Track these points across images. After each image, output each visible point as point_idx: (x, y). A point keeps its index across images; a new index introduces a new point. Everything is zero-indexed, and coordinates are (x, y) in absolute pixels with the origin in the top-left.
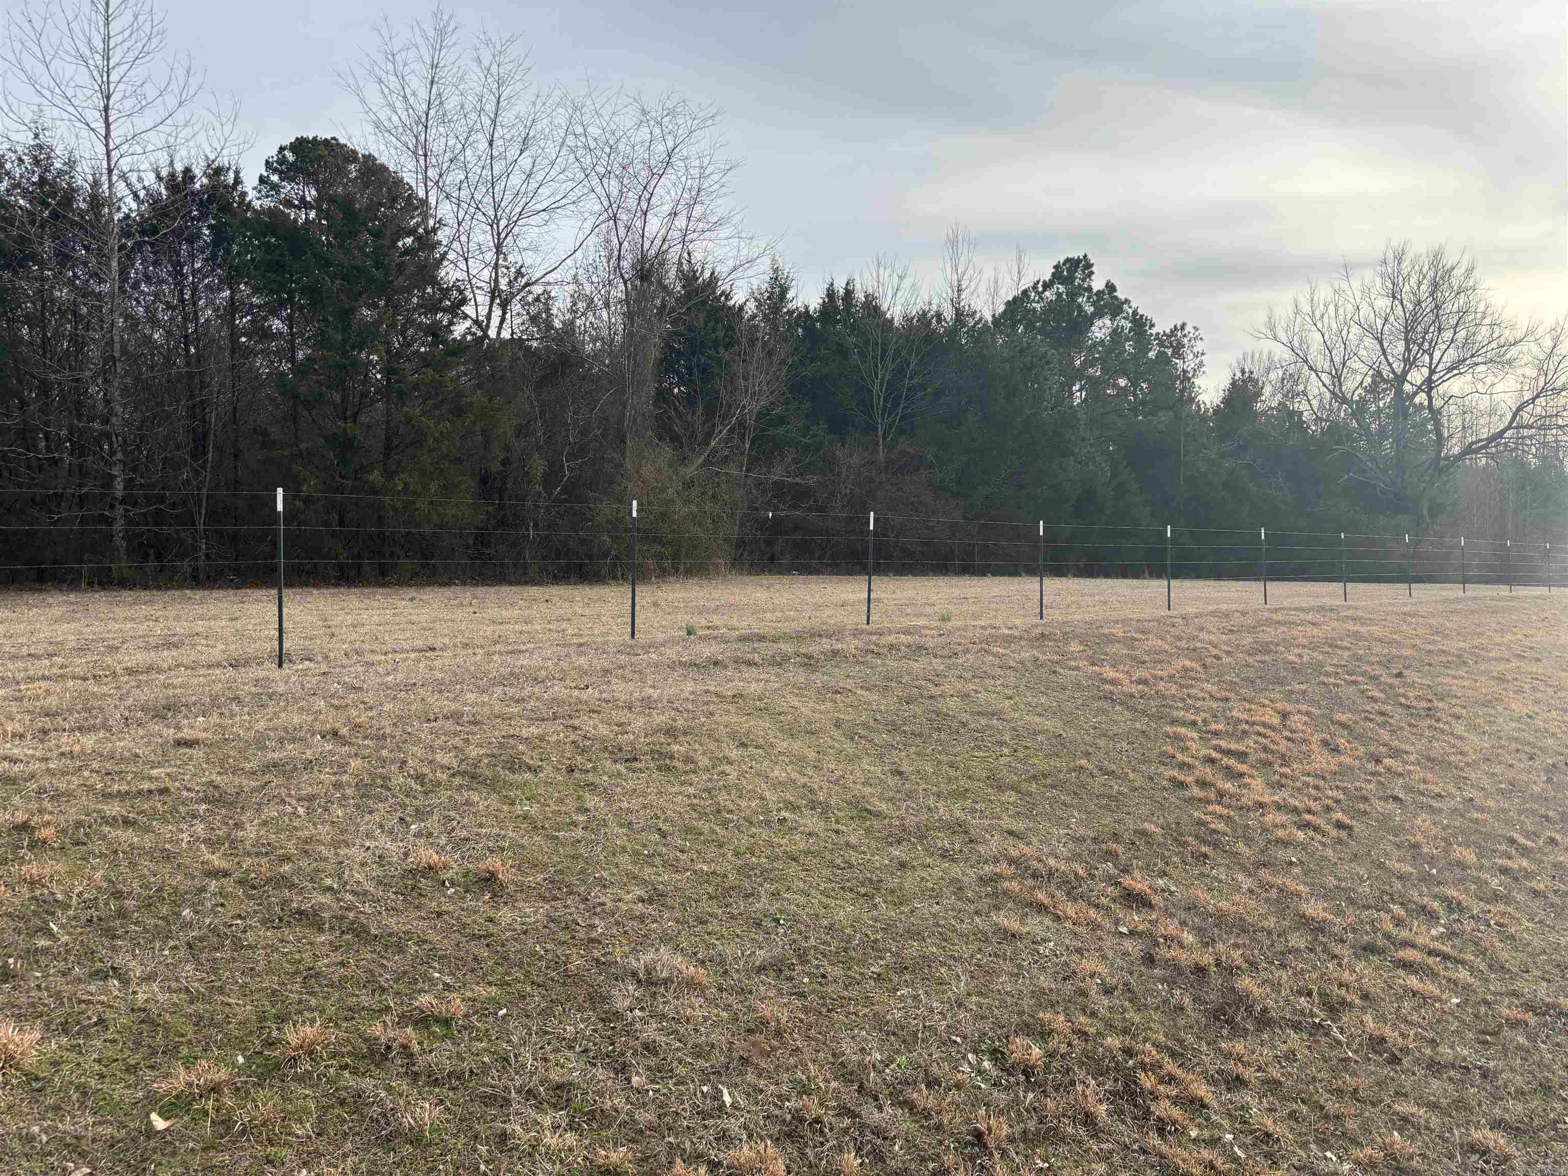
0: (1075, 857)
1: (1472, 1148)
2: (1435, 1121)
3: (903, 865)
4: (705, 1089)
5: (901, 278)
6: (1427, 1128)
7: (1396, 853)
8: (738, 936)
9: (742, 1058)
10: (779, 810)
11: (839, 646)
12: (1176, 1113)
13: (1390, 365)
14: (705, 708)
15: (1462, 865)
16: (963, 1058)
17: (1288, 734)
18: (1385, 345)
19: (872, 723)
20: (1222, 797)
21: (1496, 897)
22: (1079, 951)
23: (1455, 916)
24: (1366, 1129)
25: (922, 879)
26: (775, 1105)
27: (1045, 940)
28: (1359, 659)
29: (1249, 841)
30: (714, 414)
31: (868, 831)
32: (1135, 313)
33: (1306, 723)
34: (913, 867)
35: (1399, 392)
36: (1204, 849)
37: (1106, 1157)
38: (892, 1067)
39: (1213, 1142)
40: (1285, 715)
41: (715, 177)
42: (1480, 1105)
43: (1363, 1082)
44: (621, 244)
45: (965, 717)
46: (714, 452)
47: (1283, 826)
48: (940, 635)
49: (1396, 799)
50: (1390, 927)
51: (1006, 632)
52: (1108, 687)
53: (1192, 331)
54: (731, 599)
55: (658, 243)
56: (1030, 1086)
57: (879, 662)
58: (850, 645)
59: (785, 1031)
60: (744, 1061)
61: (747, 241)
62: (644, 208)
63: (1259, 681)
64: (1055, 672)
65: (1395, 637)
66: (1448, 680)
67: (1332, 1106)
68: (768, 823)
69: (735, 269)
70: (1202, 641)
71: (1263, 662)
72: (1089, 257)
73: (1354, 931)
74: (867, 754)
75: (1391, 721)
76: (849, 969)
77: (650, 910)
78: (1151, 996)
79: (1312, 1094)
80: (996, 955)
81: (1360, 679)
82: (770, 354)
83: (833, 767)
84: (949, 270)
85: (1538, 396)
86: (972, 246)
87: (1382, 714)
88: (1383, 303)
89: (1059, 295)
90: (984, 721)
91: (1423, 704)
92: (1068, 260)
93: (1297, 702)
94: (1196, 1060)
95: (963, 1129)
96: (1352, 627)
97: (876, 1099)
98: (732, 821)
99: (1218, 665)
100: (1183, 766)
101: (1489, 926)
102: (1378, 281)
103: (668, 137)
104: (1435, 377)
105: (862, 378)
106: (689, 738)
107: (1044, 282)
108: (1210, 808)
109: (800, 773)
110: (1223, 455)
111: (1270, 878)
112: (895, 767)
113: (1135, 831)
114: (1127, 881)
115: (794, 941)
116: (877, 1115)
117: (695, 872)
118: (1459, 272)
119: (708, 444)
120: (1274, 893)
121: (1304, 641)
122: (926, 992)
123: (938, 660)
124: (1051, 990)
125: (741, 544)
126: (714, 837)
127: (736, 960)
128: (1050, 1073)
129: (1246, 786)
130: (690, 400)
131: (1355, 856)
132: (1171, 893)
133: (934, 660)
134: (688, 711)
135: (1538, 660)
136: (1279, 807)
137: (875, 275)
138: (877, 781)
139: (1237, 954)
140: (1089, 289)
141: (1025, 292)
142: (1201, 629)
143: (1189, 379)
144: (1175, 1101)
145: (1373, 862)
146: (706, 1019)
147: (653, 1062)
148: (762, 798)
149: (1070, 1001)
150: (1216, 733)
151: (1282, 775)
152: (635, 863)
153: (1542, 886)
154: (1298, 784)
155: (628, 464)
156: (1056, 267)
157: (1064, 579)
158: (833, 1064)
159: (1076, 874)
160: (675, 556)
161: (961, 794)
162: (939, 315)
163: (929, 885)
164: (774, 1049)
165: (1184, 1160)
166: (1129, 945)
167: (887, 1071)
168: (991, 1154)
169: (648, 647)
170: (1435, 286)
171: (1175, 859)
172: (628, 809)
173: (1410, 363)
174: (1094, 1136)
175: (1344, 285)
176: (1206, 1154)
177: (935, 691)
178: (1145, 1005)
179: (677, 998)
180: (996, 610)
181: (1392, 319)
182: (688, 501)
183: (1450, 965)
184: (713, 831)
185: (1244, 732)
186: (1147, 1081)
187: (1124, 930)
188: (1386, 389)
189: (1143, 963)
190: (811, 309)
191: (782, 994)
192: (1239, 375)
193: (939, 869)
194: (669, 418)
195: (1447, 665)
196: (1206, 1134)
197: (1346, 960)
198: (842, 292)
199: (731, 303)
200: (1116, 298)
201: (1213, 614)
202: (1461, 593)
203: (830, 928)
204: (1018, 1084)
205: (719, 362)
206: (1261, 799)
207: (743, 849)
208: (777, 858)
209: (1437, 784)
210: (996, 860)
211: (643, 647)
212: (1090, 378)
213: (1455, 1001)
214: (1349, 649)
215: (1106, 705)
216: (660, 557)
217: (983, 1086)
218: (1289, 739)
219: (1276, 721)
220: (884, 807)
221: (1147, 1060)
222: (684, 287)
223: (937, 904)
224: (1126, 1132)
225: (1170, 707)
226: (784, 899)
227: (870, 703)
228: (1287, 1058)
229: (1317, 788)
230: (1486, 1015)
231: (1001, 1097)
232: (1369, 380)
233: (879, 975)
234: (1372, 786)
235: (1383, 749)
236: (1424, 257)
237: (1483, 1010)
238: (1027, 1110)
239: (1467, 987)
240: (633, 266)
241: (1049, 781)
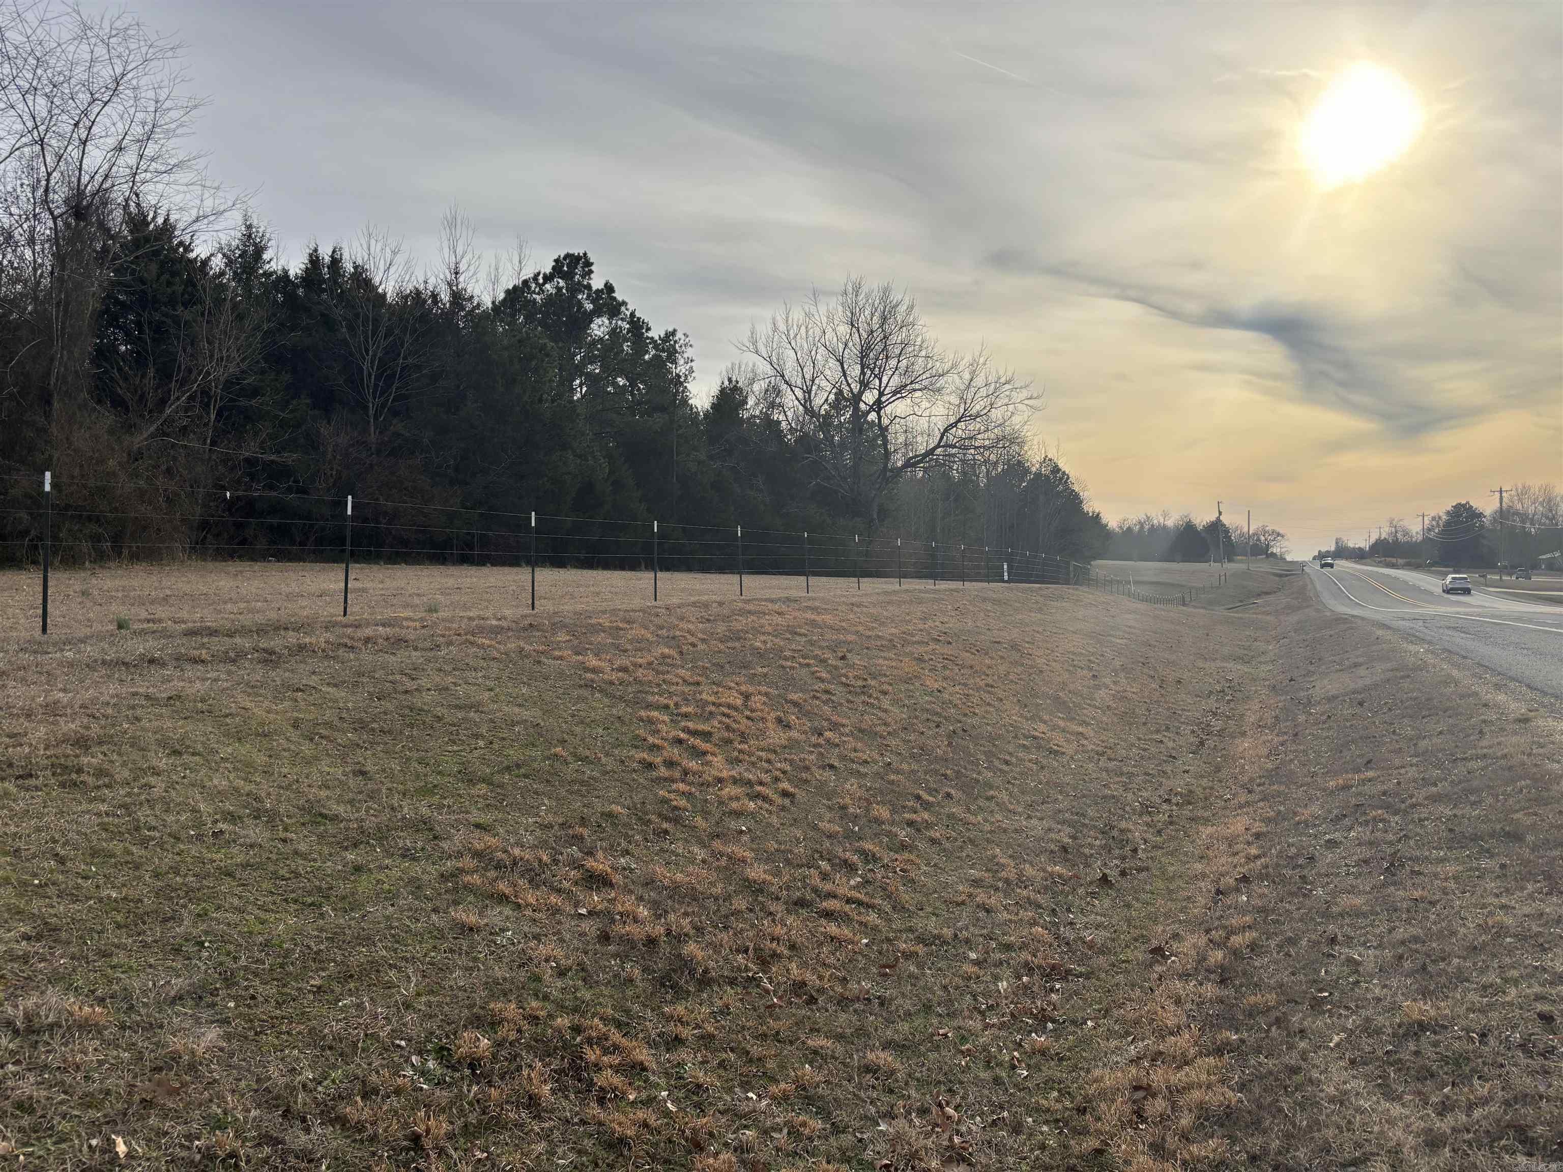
0: (543, 844)
1: (869, 1069)
2: (840, 1049)
3: (358, 869)
4: (94, 1142)
5: (394, 253)
6: (833, 1057)
7: (828, 815)
8: (151, 966)
9: (143, 1100)
10: (216, 822)
11: (307, 640)
12: (617, 1080)
13: (849, 385)
14: (130, 713)
15: (878, 821)
16: (406, 1061)
17: (748, 713)
18: (846, 367)
19: (336, 722)
20: (686, 774)
21: (903, 847)
22: (537, 937)
23: (870, 866)
24: (782, 1067)
25: (378, 881)
26: (182, 1146)
27: (503, 930)
28: (812, 645)
29: (706, 814)
30: (170, 377)
31: (321, 837)
32: (633, 315)
33: (764, 703)
34: (370, 870)
35: (857, 409)
36: (665, 825)
37: (546, 1136)
38: (325, 1083)
39: (649, 1102)
40: (747, 697)
41: (174, 114)
42: (876, 1030)
43: (782, 1025)
44: (49, 175)
45: (439, 711)
46: (169, 421)
47: (738, 799)
48: (424, 627)
49: (832, 767)
50: (817, 881)
51: (494, 622)
52: (589, 676)
53: (683, 337)
54: (187, 588)
55: (99, 178)
56: (475, 1078)
57: (352, 656)
58: (319, 639)
59: (201, 1064)
60: (146, 1104)
61: (213, 191)
62: (84, 136)
63: (727, 666)
64: (539, 662)
65: (844, 624)
66: (881, 661)
67: (756, 1050)
68: (199, 837)
69: (197, 220)
70: (681, 630)
71: (734, 648)
72: (589, 255)
73: (788, 888)
74: (328, 755)
75: (833, 698)
76: (284, 986)
77: (39, 947)
78: (604, 972)
79: (740, 1042)
80: (452, 951)
81: (812, 662)
82: (240, 317)
83: (286, 770)
84: (446, 250)
85: (959, 421)
86: (470, 233)
87: (827, 692)
88: (844, 329)
89: (559, 289)
90: (460, 715)
91: (860, 683)
92: (567, 256)
93: (760, 684)
94: (640, 1028)
95: (400, 1135)
96: (809, 615)
97: (304, 1120)
98: (153, 839)
99: (694, 653)
100: (654, 748)
101: (895, 872)
102: (840, 309)
103: (115, 60)
104: (883, 399)
105: (351, 354)
106: (105, 748)
107: (545, 274)
108: (674, 786)
109: (245, 780)
110: (711, 458)
111: (721, 848)
112: (358, 767)
113: (602, 814)
114: (590, 863)
115: (221, 964)
116: (304, 1138)
117: (101, 900)
118: (902, 308)
119: (161, 412)
120: (724, 862)
121: (770, 629)
122: (371, 999)
123: (418, 654)
124: (505, 979)
125: (204, 525)
126: (129, 858)
127: (144, 993)
128: (497, 1063)
129: (708, 763)
130: (139, 360)
131: (795, 820)
132: (632, 871)
133: (414, 653)
134: (106, 717)
135: (949, 643)
136: (735, 781)
137: (365, 246)
138: (336, 783)
139: (686, 922)
140: (589, 287)
141: (525, 282)
142: (682, 619)
143: (681, 383)
144: (617, 1069)
145: (808, 824)
146: (101, 1063)
147: (26, 1121)
148: (195, 811)
149: (523, 988)
150: (686, 716)
151: (740, 751)
152: (20, 895)
153: (938, 834)
154: (753, 759)
155: (54, 430)
156: (557, 261)
157: (562, 571)
158: (256, 1091)
159: (540, 861)
160: (117, 539)
161: (427, 791)
162: (434, 296)
163: (386, 887)
164: (184, 1085)
165: (620, 1124)
166: (586, 926)
167: (320, 1089)
168: (428, 1155)
169: (61, 645)
170: (884, 319)
171: (637, 837)
172: (15, 834)
173: (865, 385)
174: (538, 1117)
175: (813, 309)
176: (641, 1115)
177: (410, 685)
178: (597, 982)
179: (66, 1045)
180: (489, 601)
181: (850, 344)
182: (136, 475)
183: (862, 910)
184: (128, 852)
185: (711, 713)
186: (591, 1055)
187: (583, 911)
188: (847, 406)
189: (599, 942)
190: (292, 273)
191: (200, 1023)
192: (726, 383)
193: (398, 869)
194: (112, 379)
195: (881, 648)
196: (644, 1095)
197: (779, 916)
198: (327, 259)
199: (192, 255)
200: (615, 298)
201: (694, 604)
202: (897, 587)
203: (266, 944)
204: (462, 1079)
205: (176, 321)
206: (720, 775)
207: (165, 869)
208: (207, 876)
209: (864, 752)
210: (460, 855)
211: (55, 644)
212: (589, 376)
213: (865, 941)
214: (806, 635)
215: (585, 693)
216: (96, 538)
217: (425, 1087)
218: (748, 718)
219: (739, 702)
220: (340, 809)
221: (594, 1034)
222: (131, 232)
223: (393, 905)
224: (568, 1107)
225: (646, 693)
226: (212, 919)
227: (336, 701)
228: (721, 1012)
229: (769, 761)
230: (888, 950)
231: (443, 1095)
232: (832, 397)
233: (319, 988)
234: (813, 757)
235: (825, 724)
236: (876, 292)
237: (885, 946)
238: (470, 1104)
239: (875, 929)
240: (66, 201)
241: (523, 771)
